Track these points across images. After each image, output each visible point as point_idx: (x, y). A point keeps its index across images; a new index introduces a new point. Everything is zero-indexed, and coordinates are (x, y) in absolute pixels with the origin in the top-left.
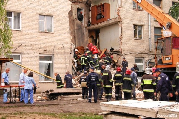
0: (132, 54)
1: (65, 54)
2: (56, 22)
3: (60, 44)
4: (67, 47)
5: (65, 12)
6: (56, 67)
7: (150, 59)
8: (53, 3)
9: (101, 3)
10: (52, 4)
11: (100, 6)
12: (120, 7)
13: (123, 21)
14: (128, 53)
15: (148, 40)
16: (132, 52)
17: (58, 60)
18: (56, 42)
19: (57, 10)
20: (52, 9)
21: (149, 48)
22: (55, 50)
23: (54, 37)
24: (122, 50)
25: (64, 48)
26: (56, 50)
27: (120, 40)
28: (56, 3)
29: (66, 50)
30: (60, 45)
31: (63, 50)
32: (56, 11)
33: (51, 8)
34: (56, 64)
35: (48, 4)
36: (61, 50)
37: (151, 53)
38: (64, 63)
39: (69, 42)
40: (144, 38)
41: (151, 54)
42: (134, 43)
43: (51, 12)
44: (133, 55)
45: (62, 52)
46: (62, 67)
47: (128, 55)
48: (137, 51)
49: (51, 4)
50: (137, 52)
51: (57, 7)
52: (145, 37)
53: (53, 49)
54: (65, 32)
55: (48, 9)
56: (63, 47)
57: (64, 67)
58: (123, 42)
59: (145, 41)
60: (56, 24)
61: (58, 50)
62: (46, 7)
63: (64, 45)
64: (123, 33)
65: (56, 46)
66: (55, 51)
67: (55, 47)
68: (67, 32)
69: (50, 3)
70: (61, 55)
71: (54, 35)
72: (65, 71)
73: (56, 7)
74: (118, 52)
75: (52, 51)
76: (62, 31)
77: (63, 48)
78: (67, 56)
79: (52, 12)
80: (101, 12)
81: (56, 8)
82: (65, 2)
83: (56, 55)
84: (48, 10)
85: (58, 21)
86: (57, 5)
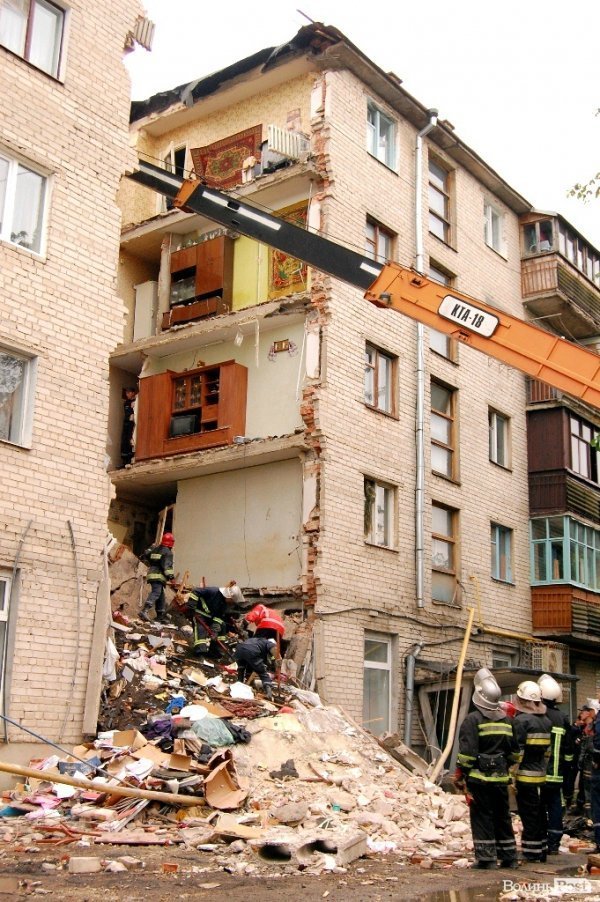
0: (354, 615)
1: (75, 575)
2: (48, 392)
3: (56, 516)
4: (89, 538)
5: (94, 350)
6: (27, 646)
7: (416, 645)
8: (44, 289)
9: (202, 364)
10: (38, 293)
11: (193, 376)
12: (316, 382)
13: (330, 450)
14: (343, 608)
15: (411, 557)
16: (355, 606)
17: (37, 609)
18: (38, 505)
19: (57, 328)
20: (34, 320)
21: (417, 594)
22: (27, 547)
23: (30, 474)
24: (319, 590)
25: (73, 545)
26: (34, 549)
27: (306, 539)
28: (57, 294)
29: (83, 557)
30: (53, 522)
31: (70, 555)
32: (52, 334)
33: (32, 311)
34: (26, 631)
35: (15, 283)
36: (58, 553)
37: (420, 619)
38: (69, 627)
39: (99, 513)
40: (397, 543)
41: (419, 623)
42: (362, 559)
43: (28, 331)
44: (360, 617)
45: (65, 562)
46: (57, 649)
47: (342, 619)
48: (373, 603)
49: (31, 290)
50: (374, 605)
51: (60, 315)
52: (400, 539)
53: (19, 538)
54: (87, 453)
55: (16, 312)
56: (67, 533)
57: (64, 650)
58: (323, 549)
59: (402, 558)
60: (46, 405)
61: (43, 550)
62: (8, 302)
63: (76, 523)
64: (327, 506)
65: (34, 526)
66: (27, 555)
67: (31, 533)
68: (95, 456)
69: (27, 281)
70: (57, 582)
71: (31, 459)
72: (68, 672)
73: (53, 312)
74: (285, 599)
75: (13, 553)
76: (73, 449)
77: (69, 541)
78: (85, 587)
79: (35, 334)
80: (196, 405)
81: (53, 320)
82: (101, 300)
83: (31, 577)
84: (13, 318)
85: (56, 388)
86: (60, 302)
